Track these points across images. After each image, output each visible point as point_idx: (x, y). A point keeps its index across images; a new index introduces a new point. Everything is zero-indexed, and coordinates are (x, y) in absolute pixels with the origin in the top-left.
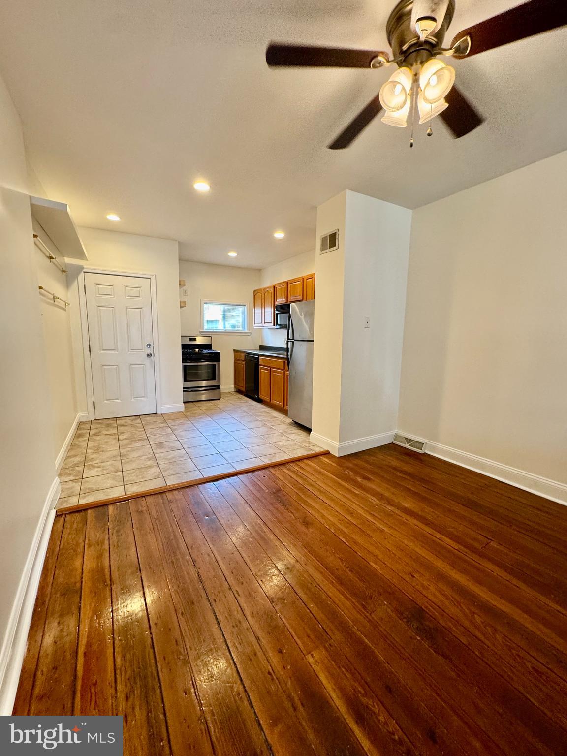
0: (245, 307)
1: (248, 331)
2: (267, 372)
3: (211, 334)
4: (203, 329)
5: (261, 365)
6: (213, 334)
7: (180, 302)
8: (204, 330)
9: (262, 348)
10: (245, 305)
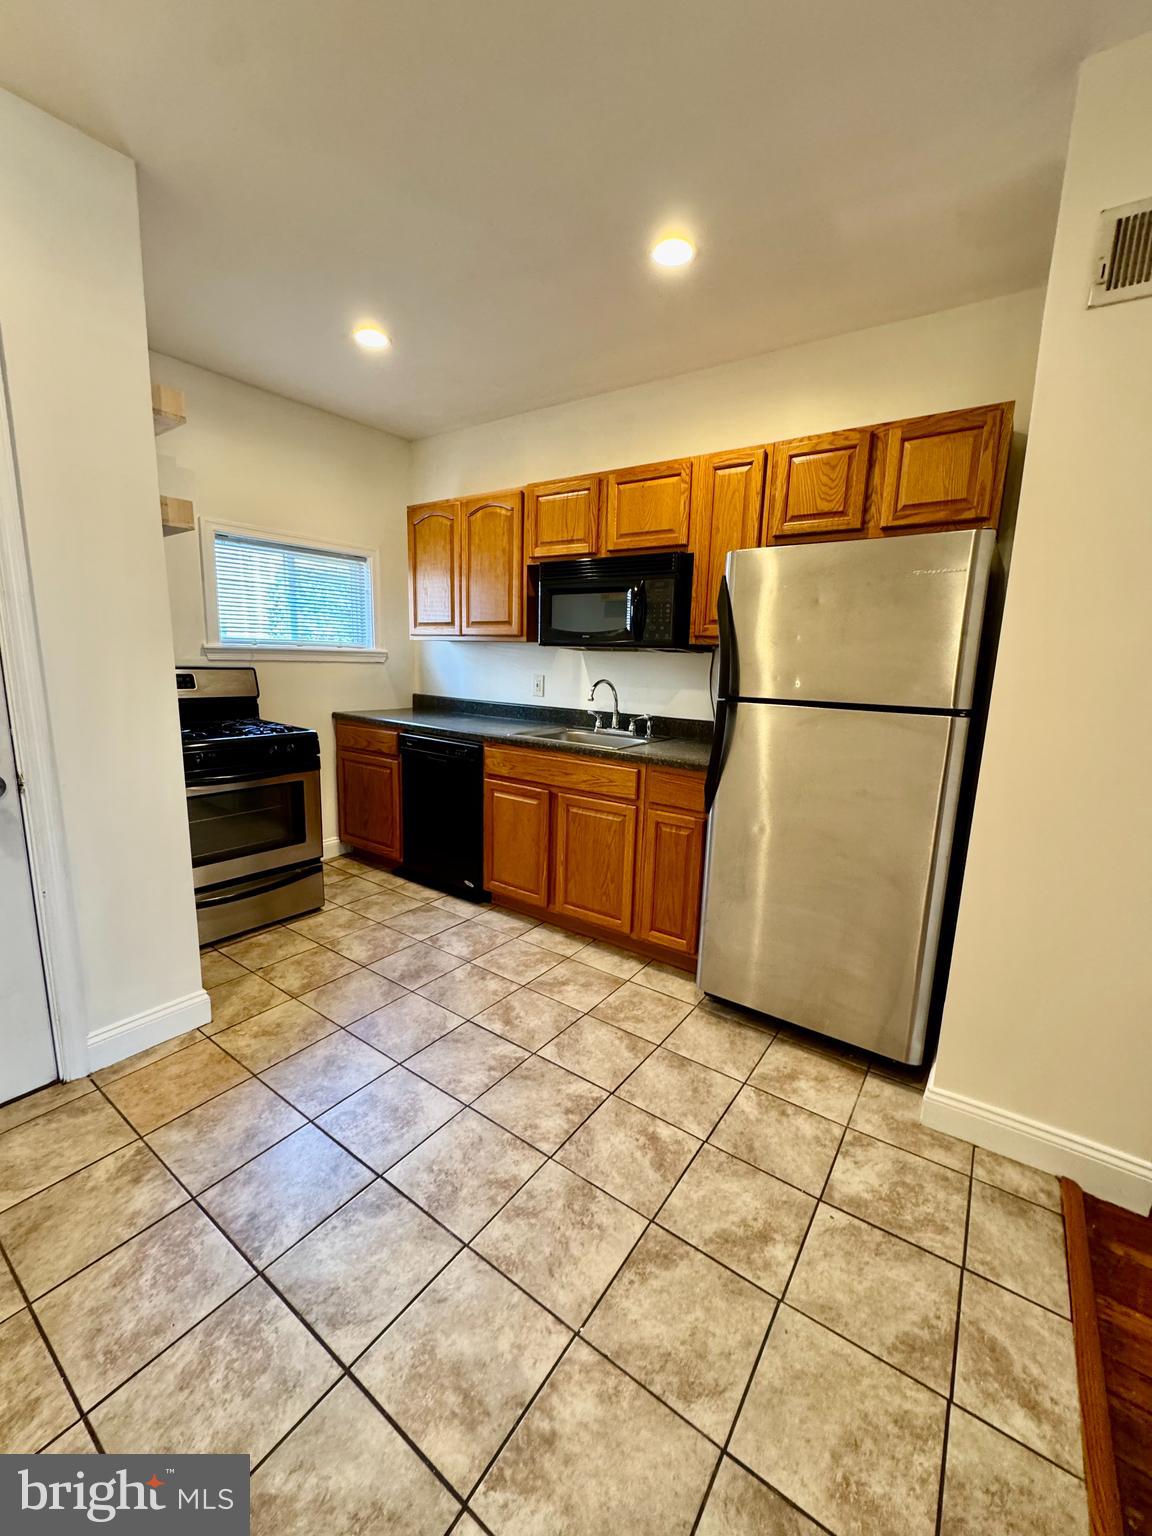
0: (366, 567)
1: (379, 650)
2: (534, 802)
3: (248, 657)
4: (218, 638)
5: (492, 776)
6: (257, 657)
7: (164, 503)
8: (220, 645)
9: (425, 704)
10: (364, 559)
